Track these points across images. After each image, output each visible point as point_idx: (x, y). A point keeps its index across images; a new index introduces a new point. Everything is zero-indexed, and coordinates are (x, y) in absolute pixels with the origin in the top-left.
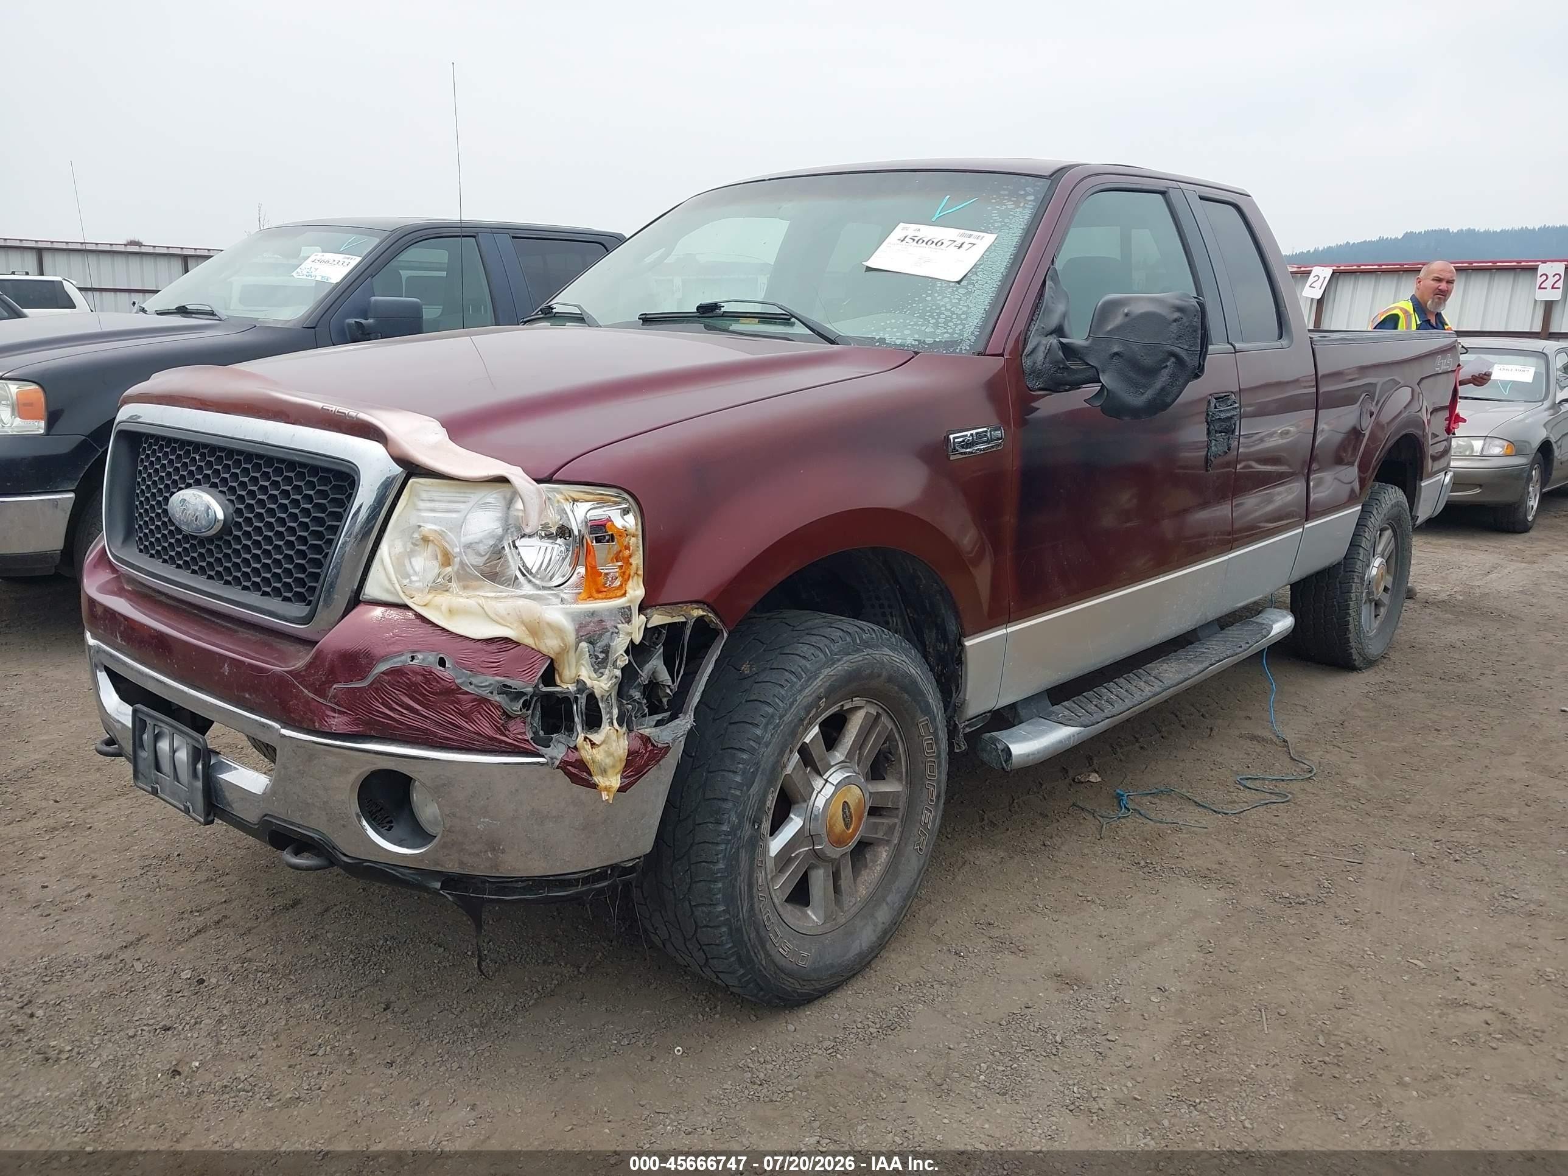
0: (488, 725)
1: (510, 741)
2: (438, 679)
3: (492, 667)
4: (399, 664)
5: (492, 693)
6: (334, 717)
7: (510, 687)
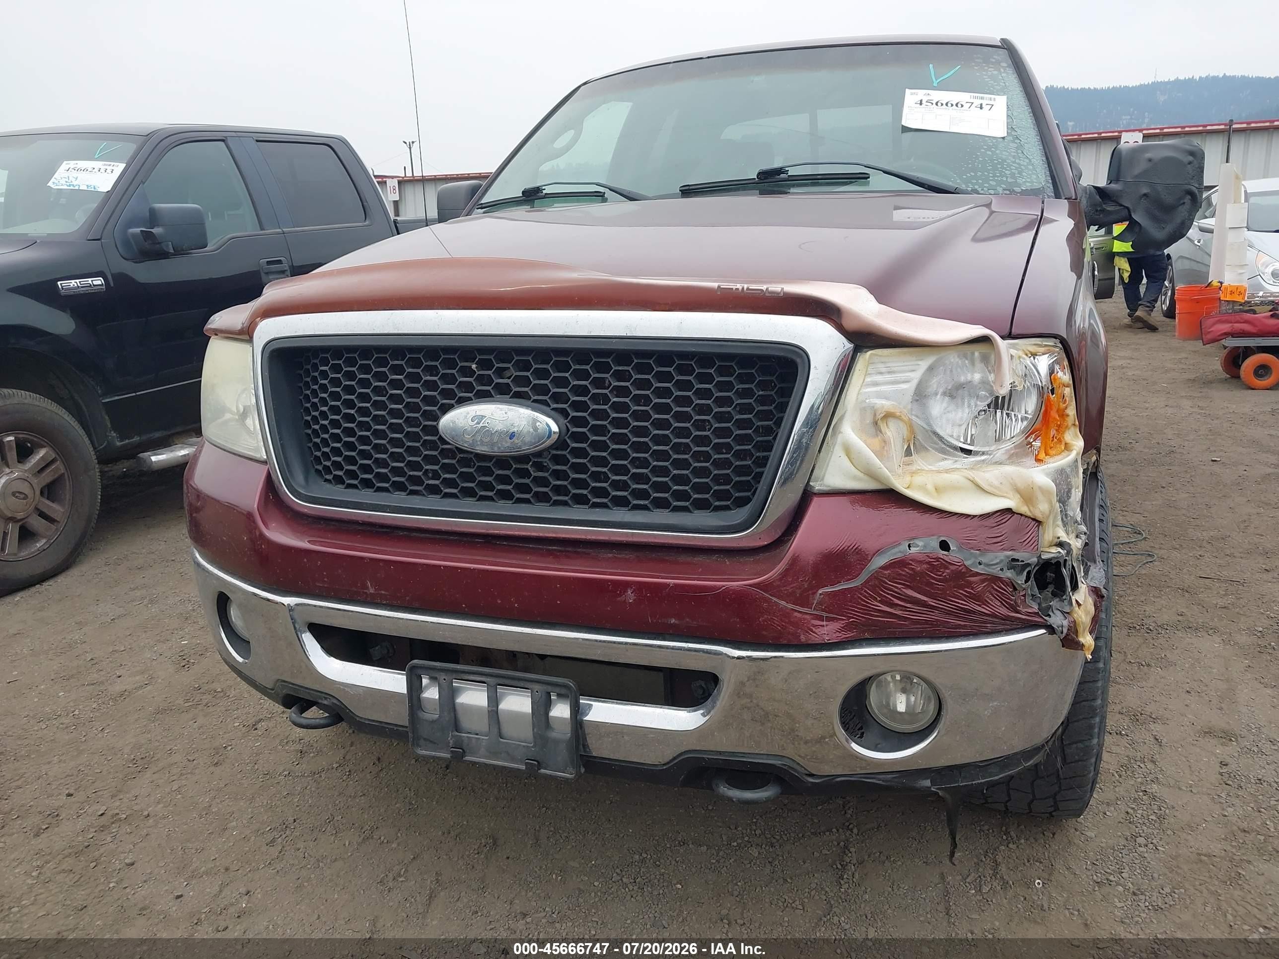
0: (999, 604)
1: (1024, 617)
2: (946, 564)
3: (997, 542)
4: (899, 555)
5: (1002, 570)
6: (823, 626)
7: (1018, 560)
